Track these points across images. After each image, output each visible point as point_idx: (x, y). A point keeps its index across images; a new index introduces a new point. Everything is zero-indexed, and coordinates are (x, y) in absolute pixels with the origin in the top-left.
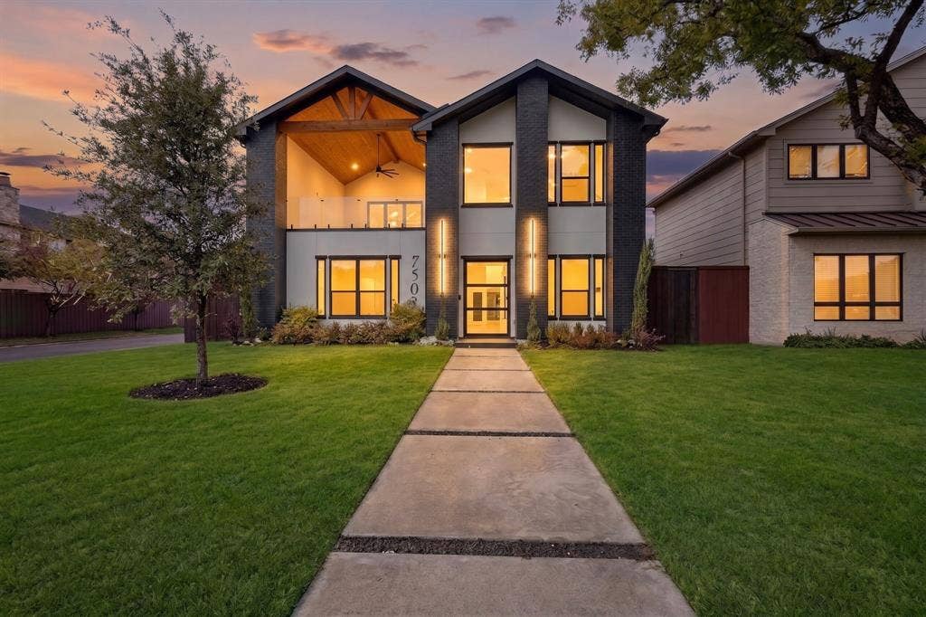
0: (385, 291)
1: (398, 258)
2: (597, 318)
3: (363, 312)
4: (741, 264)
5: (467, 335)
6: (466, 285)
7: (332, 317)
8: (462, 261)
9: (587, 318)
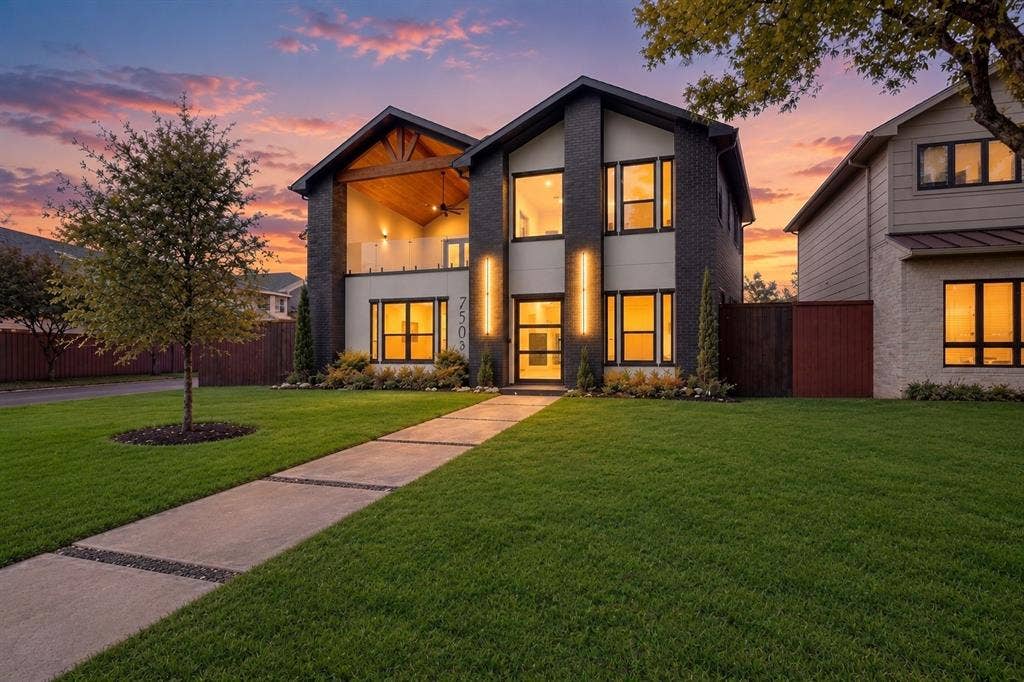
0: (433, 335)
1: (446, 299)
2: (665, 364)
3: (413, 357)
4: (864, 298)
5: (519, 381)
6: (518, 327)
7: (385, 361)
8: (512, 302)
9: (652, 363)
